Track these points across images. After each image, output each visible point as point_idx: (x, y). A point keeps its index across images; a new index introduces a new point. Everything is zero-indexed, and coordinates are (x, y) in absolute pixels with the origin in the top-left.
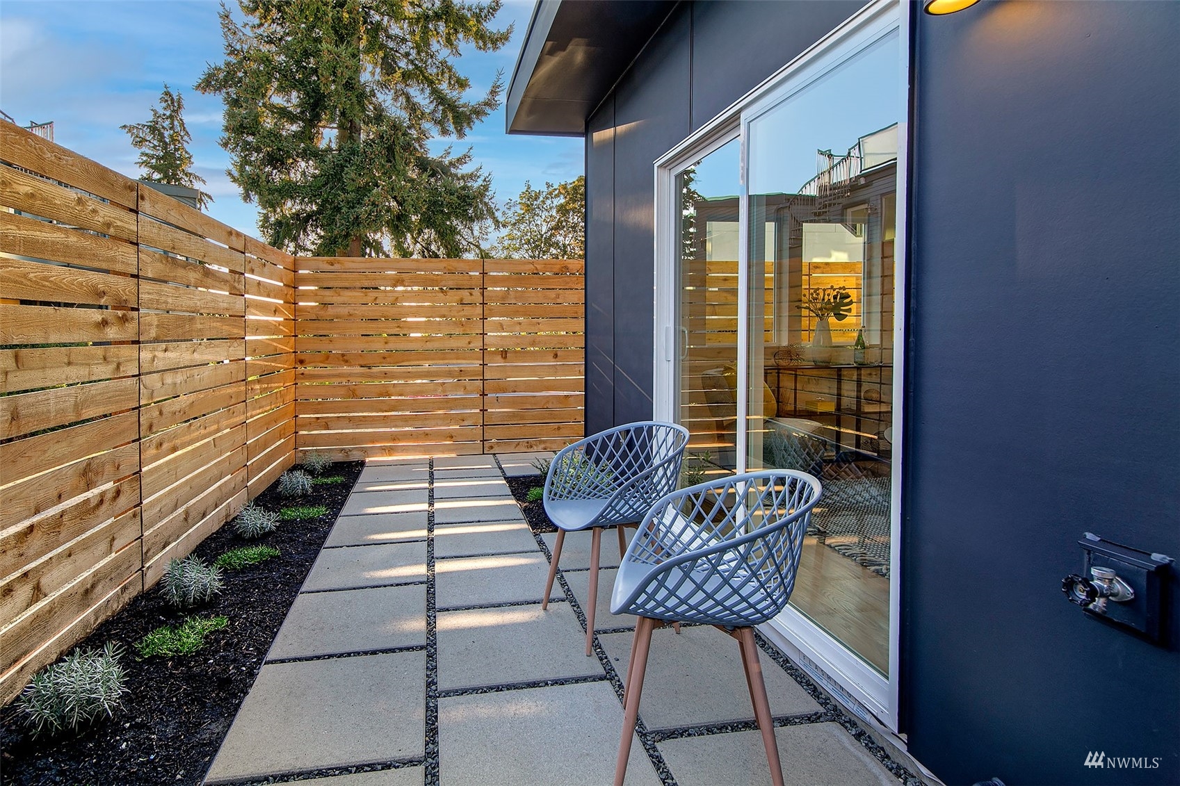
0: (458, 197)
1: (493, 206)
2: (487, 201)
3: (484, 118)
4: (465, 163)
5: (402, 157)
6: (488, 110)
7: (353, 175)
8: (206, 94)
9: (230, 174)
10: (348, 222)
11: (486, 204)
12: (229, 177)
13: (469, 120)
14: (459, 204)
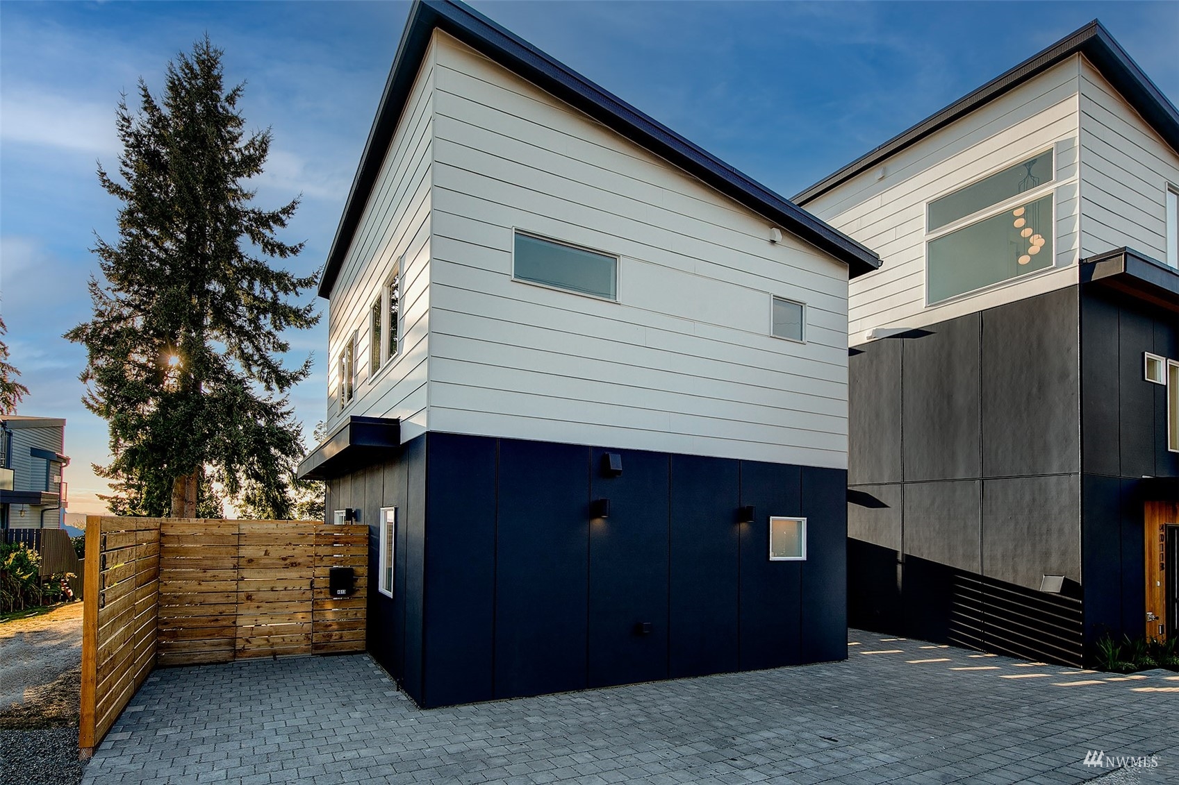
0: (277, 439)
1: (303, 446)
2: (299, 442)
3: (297, 382)
4: (283, 405)
5: (238, 414)
6: (302, 377)
7: (200, 424)
8: (74, 342)
9: (85, 401)
10: (194, 456)
11: (297, 444)
12: (84, 404)
13: (288, 383)
14: (278, 444)
